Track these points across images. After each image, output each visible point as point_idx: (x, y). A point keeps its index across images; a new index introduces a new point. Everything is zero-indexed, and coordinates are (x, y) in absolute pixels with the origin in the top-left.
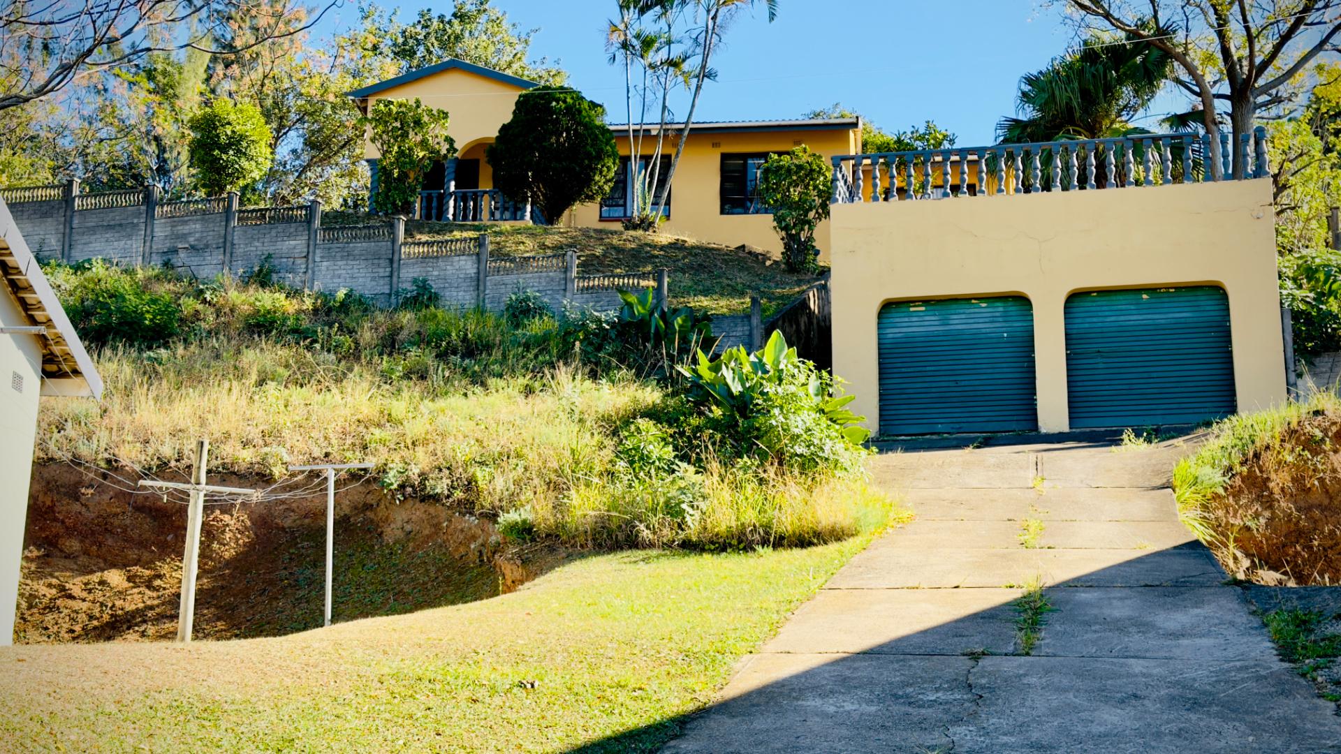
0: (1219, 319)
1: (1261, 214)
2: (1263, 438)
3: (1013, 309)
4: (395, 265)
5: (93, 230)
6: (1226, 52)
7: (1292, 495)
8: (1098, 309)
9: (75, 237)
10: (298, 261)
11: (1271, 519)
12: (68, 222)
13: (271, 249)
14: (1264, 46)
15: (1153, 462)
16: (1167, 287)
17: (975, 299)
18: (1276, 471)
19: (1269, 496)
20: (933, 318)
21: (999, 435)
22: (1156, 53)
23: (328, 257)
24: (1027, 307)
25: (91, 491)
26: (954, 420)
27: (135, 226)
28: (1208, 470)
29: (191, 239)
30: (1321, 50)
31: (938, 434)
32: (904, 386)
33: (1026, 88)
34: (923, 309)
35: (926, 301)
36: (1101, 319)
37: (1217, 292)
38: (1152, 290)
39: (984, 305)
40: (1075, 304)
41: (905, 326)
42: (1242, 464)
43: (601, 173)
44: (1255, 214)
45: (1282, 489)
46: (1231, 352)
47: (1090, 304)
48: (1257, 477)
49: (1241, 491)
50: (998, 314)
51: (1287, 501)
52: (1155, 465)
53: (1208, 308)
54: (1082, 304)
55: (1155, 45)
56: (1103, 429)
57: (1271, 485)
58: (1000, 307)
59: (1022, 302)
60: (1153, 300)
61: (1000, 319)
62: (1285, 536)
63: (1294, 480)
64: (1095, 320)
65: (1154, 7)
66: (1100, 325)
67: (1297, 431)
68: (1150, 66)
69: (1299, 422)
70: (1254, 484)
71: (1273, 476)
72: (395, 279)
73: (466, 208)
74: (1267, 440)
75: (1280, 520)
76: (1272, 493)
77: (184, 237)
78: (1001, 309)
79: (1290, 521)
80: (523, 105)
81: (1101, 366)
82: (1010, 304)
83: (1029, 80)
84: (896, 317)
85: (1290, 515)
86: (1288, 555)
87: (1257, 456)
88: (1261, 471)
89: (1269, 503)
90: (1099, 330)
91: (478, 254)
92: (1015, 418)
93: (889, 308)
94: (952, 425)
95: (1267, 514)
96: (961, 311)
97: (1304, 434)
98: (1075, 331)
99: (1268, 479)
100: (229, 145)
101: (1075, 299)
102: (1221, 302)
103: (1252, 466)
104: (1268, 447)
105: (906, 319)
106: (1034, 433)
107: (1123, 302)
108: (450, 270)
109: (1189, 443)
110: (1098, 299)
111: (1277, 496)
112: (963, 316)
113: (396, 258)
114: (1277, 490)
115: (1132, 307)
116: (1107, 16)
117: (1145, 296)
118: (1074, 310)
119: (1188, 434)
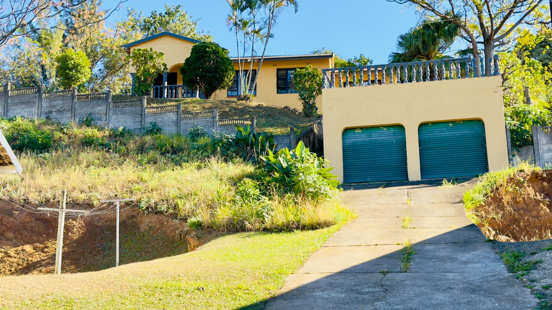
0: (481, 133)
1: (497, 90)
2: (499, 182)
3: (397, 130)
4: (143, 117)
5: (16, 104)
6: (482, 25)
7: (511, 205)
8: (432, 130)
9: (9, 107)
10: (103, 116)
11: (503, 215)
12: (6, 101)
13: (91, 111)
14: (497, 22)
15: (455, 192)
16: (460, 121)
17: (382, 127)
18: (505, 195)
19: (502, 205)
20: (365, 135)
21: (392, 182)
22: (453, 25)
23: (115, 113)
24: (403, 130)
25: (17, 212)
26: (374, 176)
27: (34, 102)
28: (477, 195)
29: (58, 107)
30: (520, 23)
31: (368, 182)
32: (353, 163)
33: (401, 40)
34: (361, 131)
35: (362, 128)
36: (432, 134)
37: (480, 122)
38: (453, 122)
39: (385, 129)
40: (422, 128)
41: (353, 138)
42: (491, 192)
43: (227, 77)
44: (494, 90)
45: (508, 202)
46: (486, 147)
47: (428, 128)
48: (497, 198)
49: (491, 203)
50: (391, 133)
51: (510, 207)
52: (456, 194)
53: (476, 129)
54: (425, 128)
55: (453, 22)
56: (434, 179)
57: (503, 201)
58: (392, 130)
59: (400, 128)
60: (454, 126)
61: (392, 135)
62: (509, 221)
63: (512, 198)
64: (430, 134)
65: (452, 6)
66: (432, 137)
67: (513, 179)
68: (451, 31)
69: (514, 175)
70: (496, 201)
71: (504, 197)
72: (143, 123)
73: (172, 93)
74: (501, 182)
75: (507, 215)
76: (503, 204)
77: (54, 106)
78: (392, 131)
79: (511, 215)
80: (195, 50)
81: (433, 153)
82: (396, 128)
83: (402, 37)
84: (350, 135)
85: (511, 212)
86: (510, 229)
87: (497, 189)
88: (499, 195)
89: (502, 208)
90: (432, 139)
91: (177, 112)
92: (399, 175)
93: (347, 131)
94: (373, 179)
95: (502, 212)
96: (376, 132)
97: (516, 180)
98: (422, 139)
99: (502, 198)
100: (73, 68)
101: (422, 126)
102: (481, 126)
103: (495, 193)
104: (501, 185)
105: (354, 136)
106: (406, 181)
107: (442, 127)
108: (166, 118)
109: (470, 184)
110: (432, 126)
111: (506, 205)
112: (377, 134)
113: (143, 113)
114: (505, 203)
115: (446, 129)
116: (433, 10)
117: (451, 125)
118: (422, 131)
119: (469, 181)
